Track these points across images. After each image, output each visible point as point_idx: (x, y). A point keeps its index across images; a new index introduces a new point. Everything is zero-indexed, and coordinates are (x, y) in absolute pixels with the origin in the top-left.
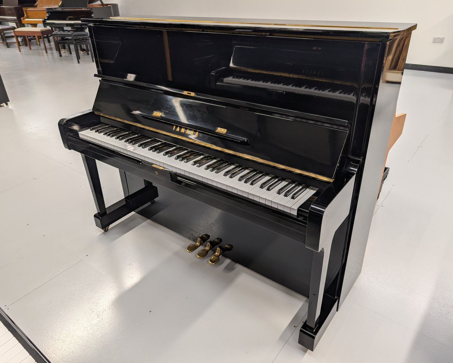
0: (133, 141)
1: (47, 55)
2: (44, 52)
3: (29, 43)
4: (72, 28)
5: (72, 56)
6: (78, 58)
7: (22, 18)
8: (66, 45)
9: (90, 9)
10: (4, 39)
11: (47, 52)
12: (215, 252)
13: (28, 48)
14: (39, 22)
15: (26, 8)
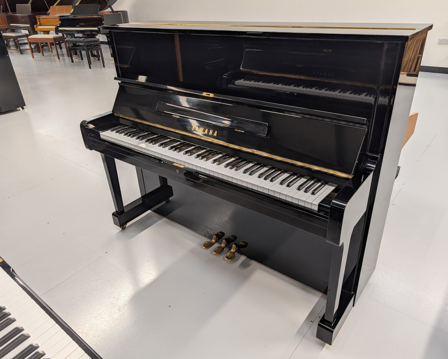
0: (154, 141)
1: (60, 61)
2: (56, 58)
3: (42, 50)
4: (83, 35)
5: (83, 62)
6: (90, 63)
7: (35, 26)
8: (77, 51)
9: (101, 16)
10: (18, 46)
11: (59, 58)
12: (230, 249)
13: (41, 54)
14: (52, 29)
15: (38, 16)
